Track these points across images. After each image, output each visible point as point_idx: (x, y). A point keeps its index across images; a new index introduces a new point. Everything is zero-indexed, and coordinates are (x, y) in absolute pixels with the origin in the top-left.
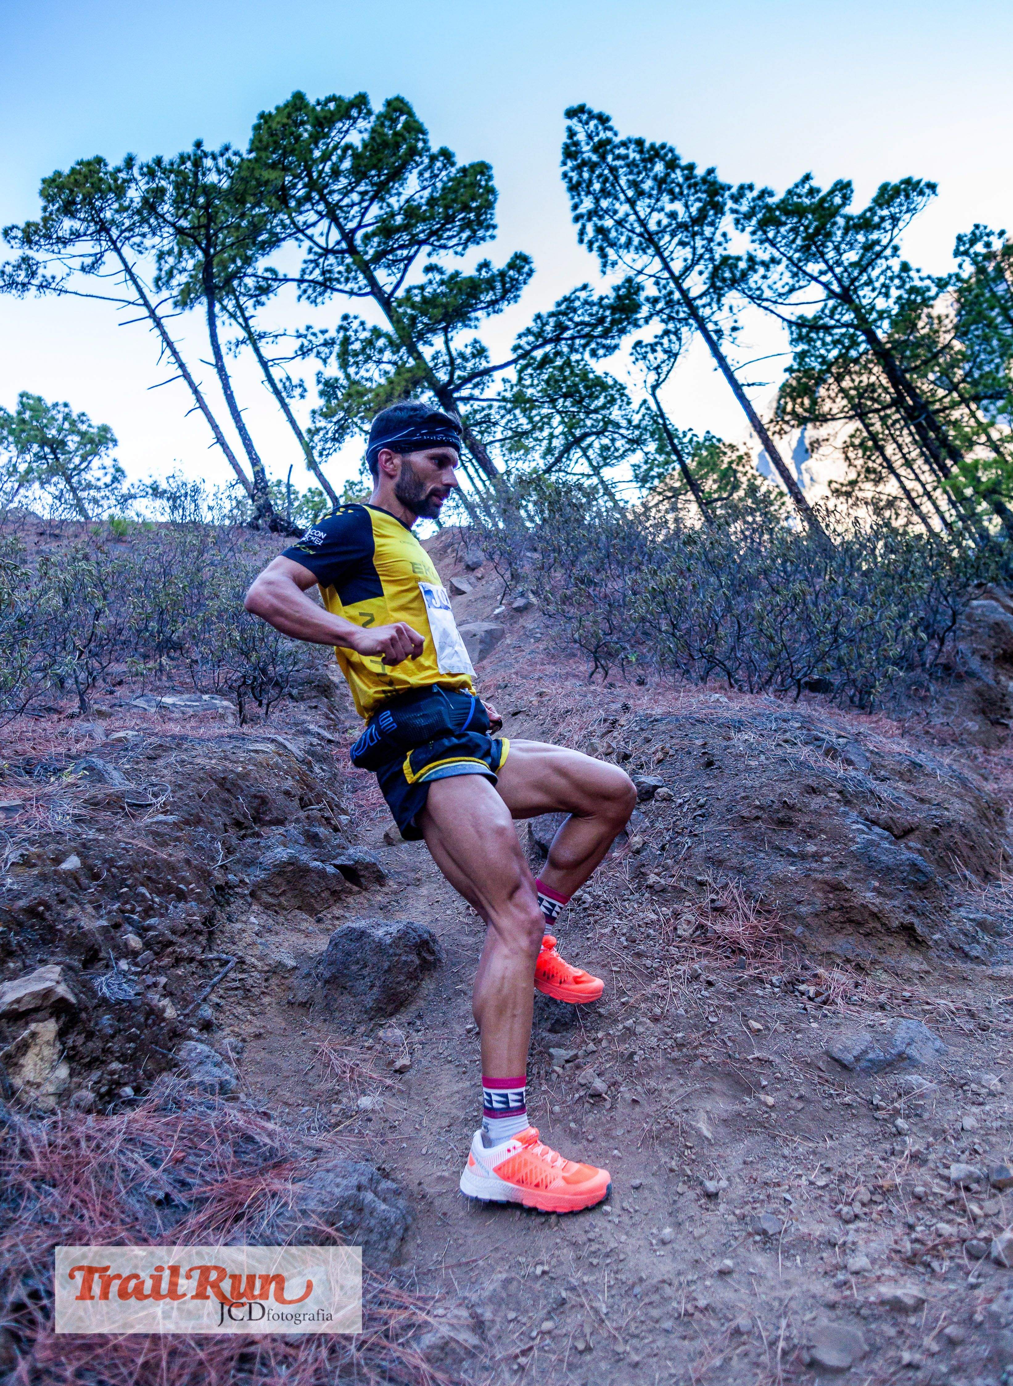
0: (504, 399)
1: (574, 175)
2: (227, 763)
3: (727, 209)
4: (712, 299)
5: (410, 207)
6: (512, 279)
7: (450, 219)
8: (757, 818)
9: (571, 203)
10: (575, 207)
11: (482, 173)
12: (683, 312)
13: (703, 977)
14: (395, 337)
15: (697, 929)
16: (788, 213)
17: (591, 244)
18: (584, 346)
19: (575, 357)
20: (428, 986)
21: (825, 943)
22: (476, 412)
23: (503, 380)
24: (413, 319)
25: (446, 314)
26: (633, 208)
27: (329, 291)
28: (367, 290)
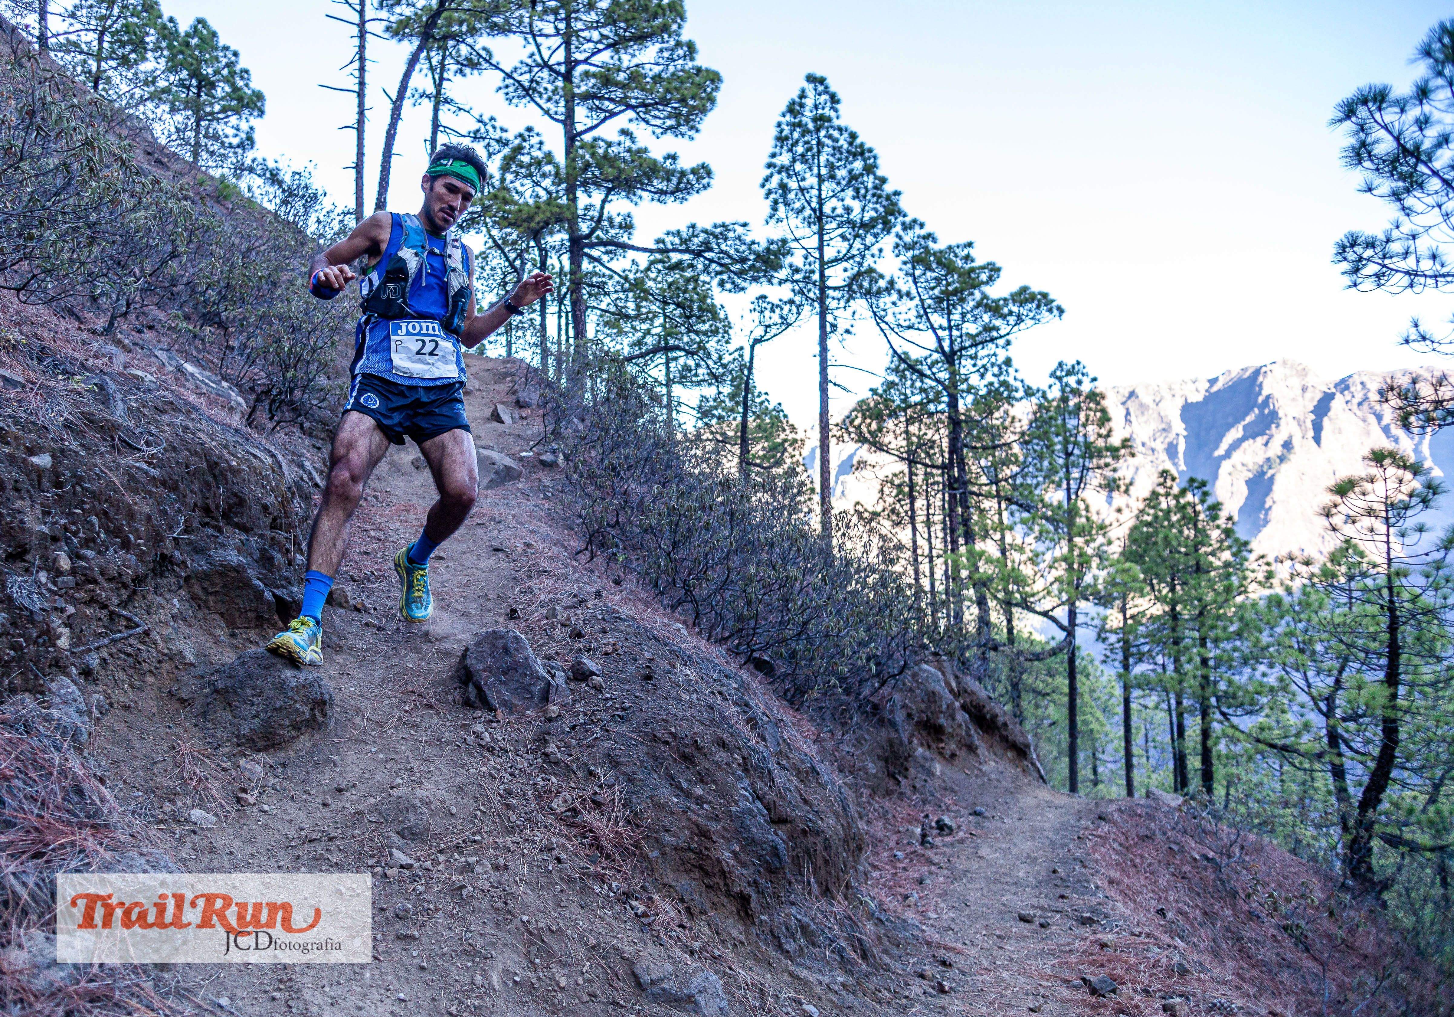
0: (626, 278)
1: (787, 130)
2: (225, 452)
3: (894, 231)
4: (843, 296)
5: (638, 72)
6: (688, 182)
7: (664, 102)
8: (667, 742)
9: (772, 150)
10: (773, 155)
11: (713, 82)
12: (814, 293)
13: (555, 852)
14: (563, 171)
15: (570, 810)
16: (939, 263)
17: (769, 192)
18: (717, 273)
19: (704, 277)
20: (305, 742)
21: (671, 875)
22: (596, 274)
23: (633, 262)
24: (587, 166)
25: (617, 178)
26: (820, 185)
27: (528, 98)
28: (562, 118)
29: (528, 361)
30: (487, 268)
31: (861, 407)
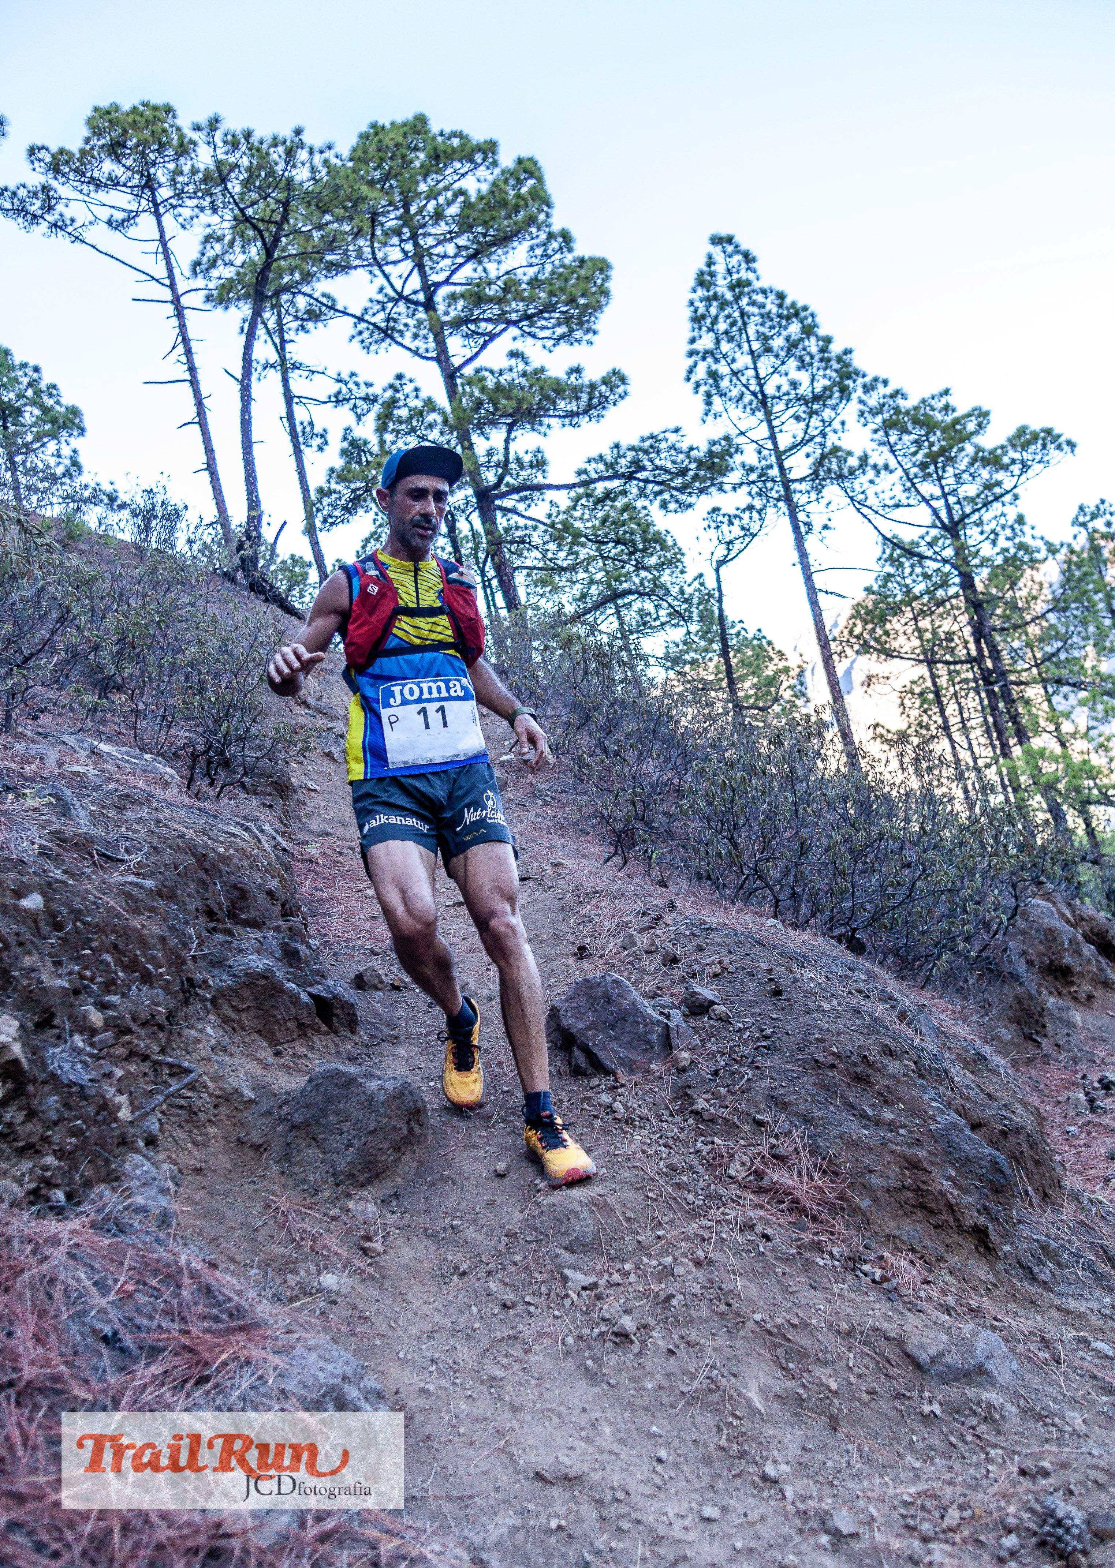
0: (552, 525)
1: (701, 307)
2: (206, 839)
3: (854, 396)
4: (812, 487)
5: (510, 280)
6: (602, 395)
7: (550, 308)
8: (833, 1066)
9: (689, 335)
10: (692, 341)
11: (601, 270)
12: (776, 491)
13: (758, 1229)
14: (451, 417)
15: (750, 1174)
16: (916, 423)
17: (698, 385)
18: (656, 494)
19: (641, 502)
20: (409, 1162)
21: (892, 1224)
22: (516, 528)
23: (553, 504)
24: (479, 404)
25: (517, 410)
26: (755, 363)
27: (388, 340)
28: (434, 355)
31: (859, 613)
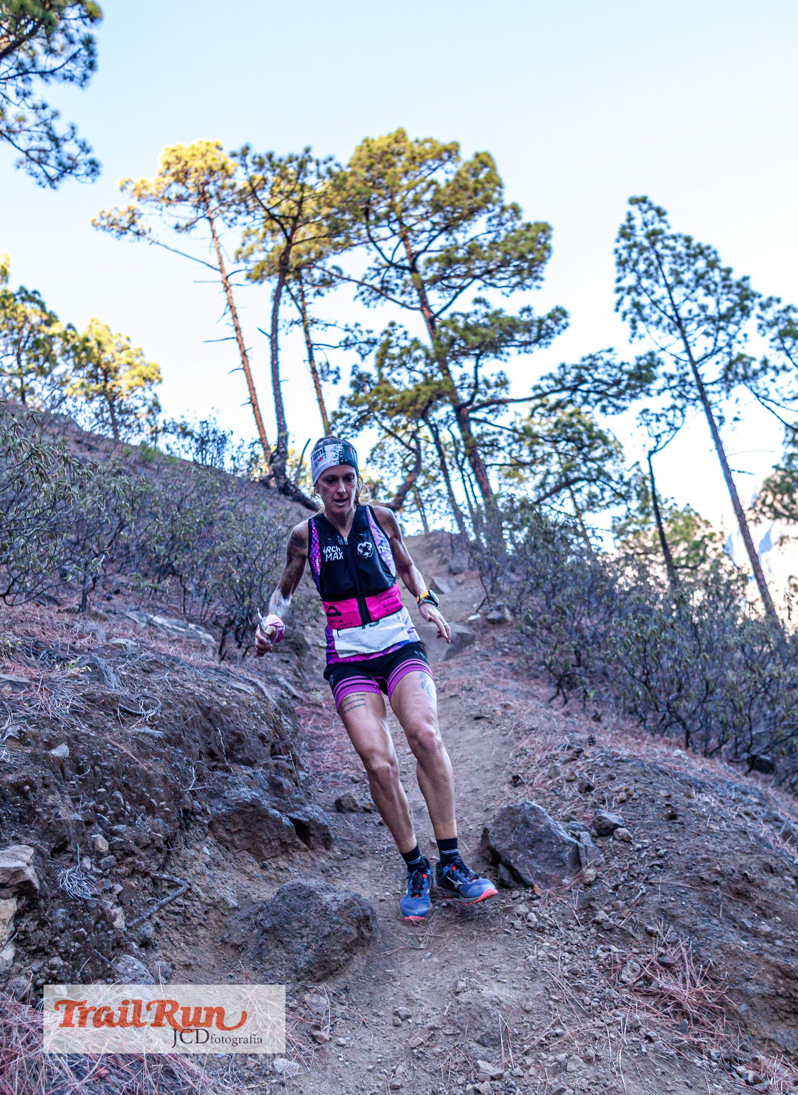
0: (515, 430)
1: (624, 254)
2: (213, 695)
3: (753, 313)
4: (723, 388)
5: (474, 245)
6: (548, 327)
7: (505, 263)
8: (716, 883)
9: (616, 276)
10: (619, 280)
11: (544, 231)
12: (694, 393)
13: (642, 1031)
14: (432, 351)
15: (640, 979)
17: (625, 314)
18: (597, 401)
19: (585, 408)
20: (360, 961)
21: (767, 1027)
22: (487, 434)
23: (516, 414)
24: (453, 341)
25: (482, 343)
26: (670, 293)
27: (383, 298)
28: (418, 305)
29: (448, 530)
30: (386, 456)
31: (769, 486)
